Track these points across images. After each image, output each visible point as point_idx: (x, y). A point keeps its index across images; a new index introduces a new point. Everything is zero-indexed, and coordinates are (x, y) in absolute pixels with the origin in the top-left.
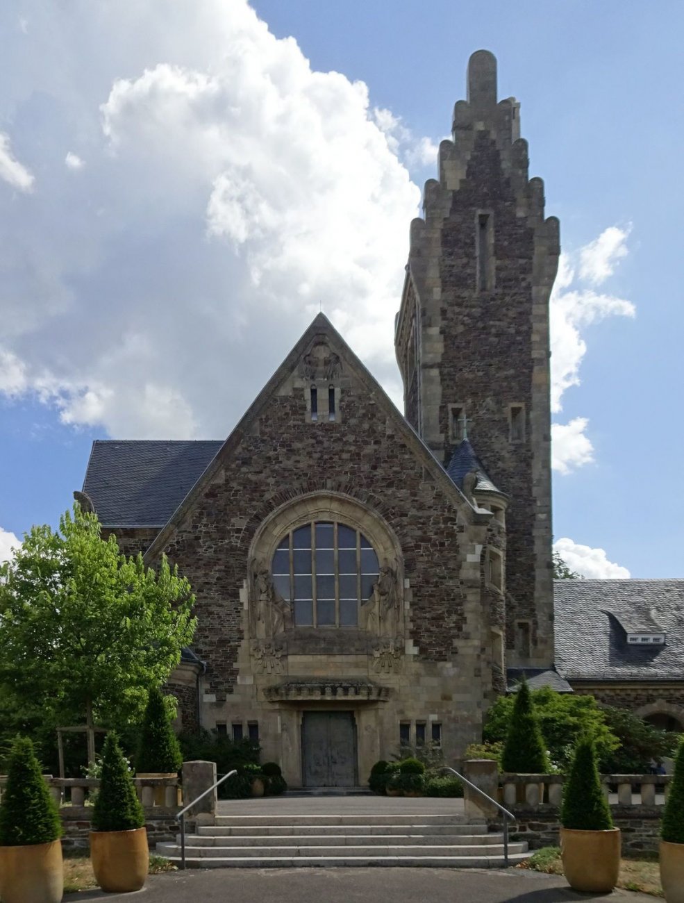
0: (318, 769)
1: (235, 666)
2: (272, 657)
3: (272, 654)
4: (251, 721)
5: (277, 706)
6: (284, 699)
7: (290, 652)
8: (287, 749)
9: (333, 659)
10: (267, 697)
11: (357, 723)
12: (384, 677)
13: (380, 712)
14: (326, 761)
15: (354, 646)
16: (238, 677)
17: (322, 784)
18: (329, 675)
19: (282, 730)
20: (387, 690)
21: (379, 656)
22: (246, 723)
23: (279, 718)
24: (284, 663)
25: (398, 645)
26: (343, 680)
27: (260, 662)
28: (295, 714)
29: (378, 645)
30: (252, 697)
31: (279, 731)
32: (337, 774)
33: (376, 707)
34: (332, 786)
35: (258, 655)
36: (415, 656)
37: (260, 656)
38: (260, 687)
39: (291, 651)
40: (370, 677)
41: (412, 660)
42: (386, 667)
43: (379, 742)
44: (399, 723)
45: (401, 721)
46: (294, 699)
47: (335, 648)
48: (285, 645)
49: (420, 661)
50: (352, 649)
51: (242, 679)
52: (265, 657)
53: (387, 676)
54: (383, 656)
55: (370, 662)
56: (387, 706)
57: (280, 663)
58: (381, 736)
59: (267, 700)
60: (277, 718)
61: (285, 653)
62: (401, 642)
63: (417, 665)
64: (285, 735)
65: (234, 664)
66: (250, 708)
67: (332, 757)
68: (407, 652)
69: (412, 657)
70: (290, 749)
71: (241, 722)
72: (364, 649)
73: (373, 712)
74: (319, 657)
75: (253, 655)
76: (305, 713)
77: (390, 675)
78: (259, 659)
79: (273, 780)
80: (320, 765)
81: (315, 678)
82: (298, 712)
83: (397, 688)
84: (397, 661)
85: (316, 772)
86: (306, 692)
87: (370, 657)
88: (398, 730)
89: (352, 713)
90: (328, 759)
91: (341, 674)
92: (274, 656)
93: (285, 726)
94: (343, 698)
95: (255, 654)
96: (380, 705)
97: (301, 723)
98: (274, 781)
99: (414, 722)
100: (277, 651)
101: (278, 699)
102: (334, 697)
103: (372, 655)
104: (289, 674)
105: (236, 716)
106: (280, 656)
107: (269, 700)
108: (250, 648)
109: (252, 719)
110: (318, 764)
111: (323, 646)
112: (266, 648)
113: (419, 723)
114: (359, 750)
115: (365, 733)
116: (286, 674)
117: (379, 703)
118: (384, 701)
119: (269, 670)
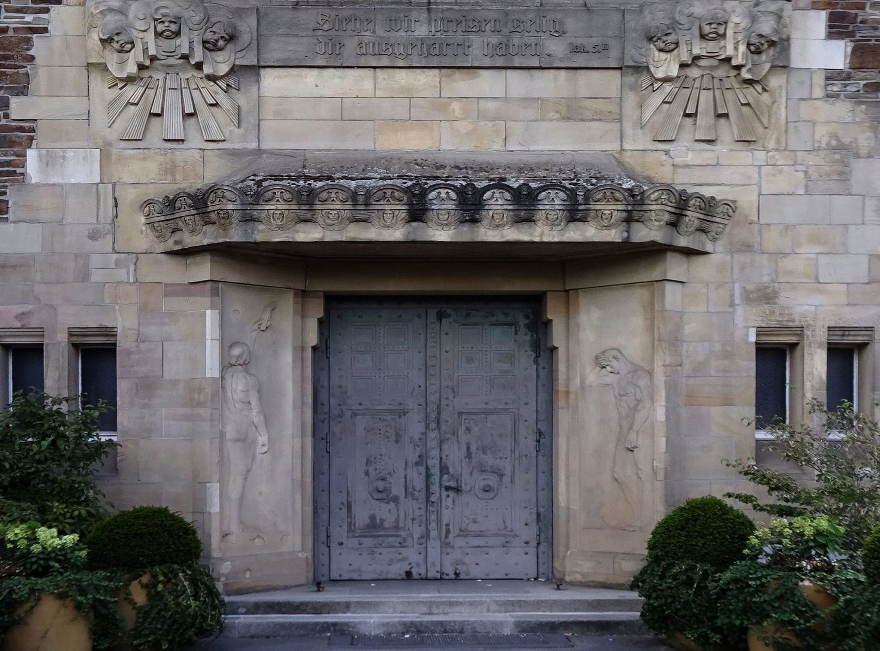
0: (385, 513)
1: (19, 108)
2: (191, 73)
3: (185, 57)
4: (85, 332)
5: (203, 269)
6: (236, 235)
7: (273, 54)
8: (245, 441)
9: (463, 85)
10: (160, 237)
11: (558, 337)
12: (690, 158)
13: (672, 293)
14: (419, 482)
15: (559, 32)
16: (31, 155)
17: (398, 570)
18: (445, 146)
19: (226, 366)
20: (709, 206)
21: (674, 71)
22: (62, 337)
23: (211, 317)
24: (242, 100)
25: (766, 27)
26: (508, 167)
27: (133, 92)
28: (288, 304)
29: (674, 25)
30: (94, 236)
31: (212, 368)
32: (464, 533)
33: (655, 275)
34: (441, 579)
35: (122, 63)
36: (832, 76)
37: (132, 69)
38: (130, 196)
39: (275, 51)
40: (627, 158)
41: (818, 92)
42: (705, 119)
43: (660, 414)
44: (753, 338)
45: (760, 332)
46: (279, 237)
47: (476, 41)
48: (247, 27)
49: (855, 97)
50: (556, 47)
51: (48, 162)
52: (159, 76)
53: (707, 154)
54: (694, 72)
55: (631, 99)
56: (702, 269)
57: (222, 98)
58: (672, 388)
59: (161, 247)
60: (204, 316)
61: (251, 60)
62: (779, 16)
63: (843, 110)
64: (238, 384)
65: (14, 102)
66: (84, 276)
67: (444, 470)
68: (796, 60)
69: (819, 80)
70: (263, 439)
71: (40, 331)
72: (606, 48)
73: (640, 295)
74: (403, 78)
75: (103, 68)
76: (331, 299)
77: (720, 149)
78: (130, 80)
79: (150, 588)
80: (396, 500)
81: (386, 161)
82: (303, 295)
83: (746, 199)
84: (750, 93)
85: (374, 526)
86: (336, 206)
87: (630, 79)
88: (748, 365)
89: (537, 301)
90: (428, 476)
91: (498, 146)
92: (199, 66)
93: (236, 351)
94: (511, 234)
95: (111, 59)
96: (674, 267)
97: (312, 338)
98: (154, 596)
99: (822, 336)
100: (210, 46)
101: (208, 237)
102: (466, 228)
103: (640, 69)
104: (266, 145)
105: (19, 309)
106: (223, 69)
107: (170, 245)
108: (84, 36)
109: (91, 320)
110: (383, 495)
111: (421, 31)
112: (158, 35)
113: (836, 339)
114: (561, 443)
115: (593, 376)
116: (253, 145)
117: (671, 257)
118: (689, 253)
119: (173, 124)
